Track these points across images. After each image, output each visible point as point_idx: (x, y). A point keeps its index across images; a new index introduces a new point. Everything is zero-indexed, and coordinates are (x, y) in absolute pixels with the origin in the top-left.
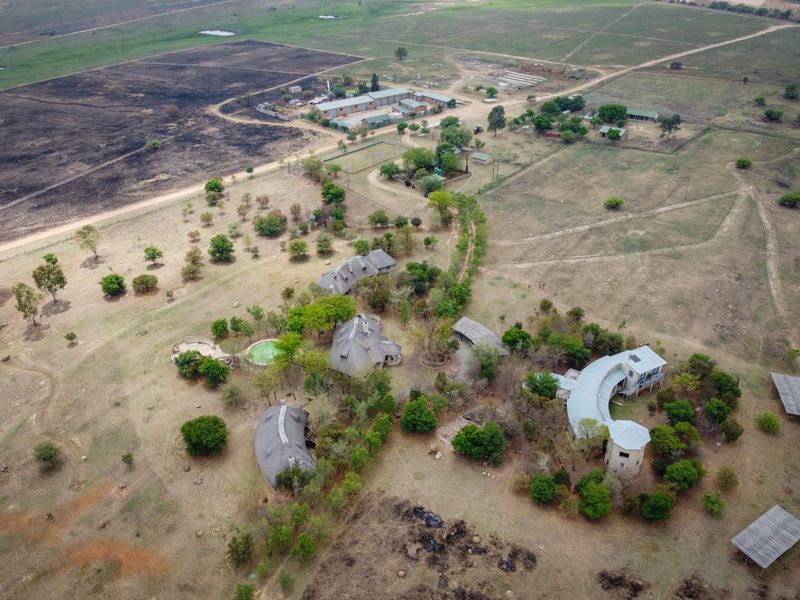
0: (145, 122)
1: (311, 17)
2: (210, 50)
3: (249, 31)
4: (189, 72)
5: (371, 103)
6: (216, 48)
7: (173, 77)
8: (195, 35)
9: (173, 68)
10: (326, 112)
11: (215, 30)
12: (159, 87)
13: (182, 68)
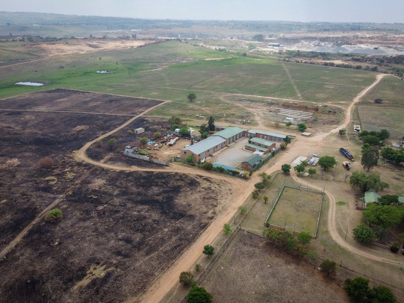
0: (19, 176)
1: (92, 72)
2: (33, 97)
3: (53, 82)
4: (27, 117)
5: (224, 143)
6: (36, 96)
7: (16, 122)
8: (12, 86)
9: (11, 114)
10: (199, 155)
11: (27, 81)
12: (9, 133)
13: (19, 113)
